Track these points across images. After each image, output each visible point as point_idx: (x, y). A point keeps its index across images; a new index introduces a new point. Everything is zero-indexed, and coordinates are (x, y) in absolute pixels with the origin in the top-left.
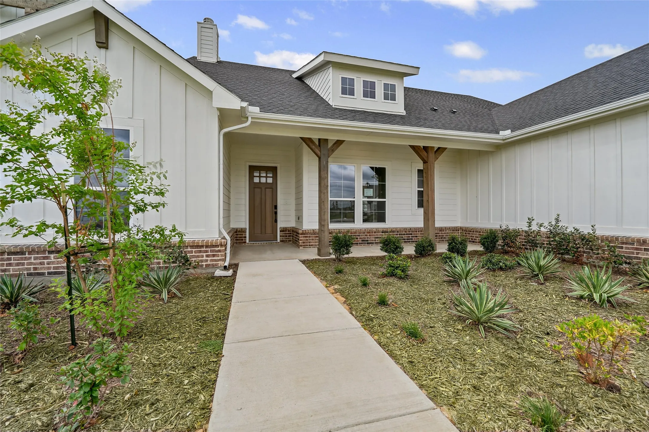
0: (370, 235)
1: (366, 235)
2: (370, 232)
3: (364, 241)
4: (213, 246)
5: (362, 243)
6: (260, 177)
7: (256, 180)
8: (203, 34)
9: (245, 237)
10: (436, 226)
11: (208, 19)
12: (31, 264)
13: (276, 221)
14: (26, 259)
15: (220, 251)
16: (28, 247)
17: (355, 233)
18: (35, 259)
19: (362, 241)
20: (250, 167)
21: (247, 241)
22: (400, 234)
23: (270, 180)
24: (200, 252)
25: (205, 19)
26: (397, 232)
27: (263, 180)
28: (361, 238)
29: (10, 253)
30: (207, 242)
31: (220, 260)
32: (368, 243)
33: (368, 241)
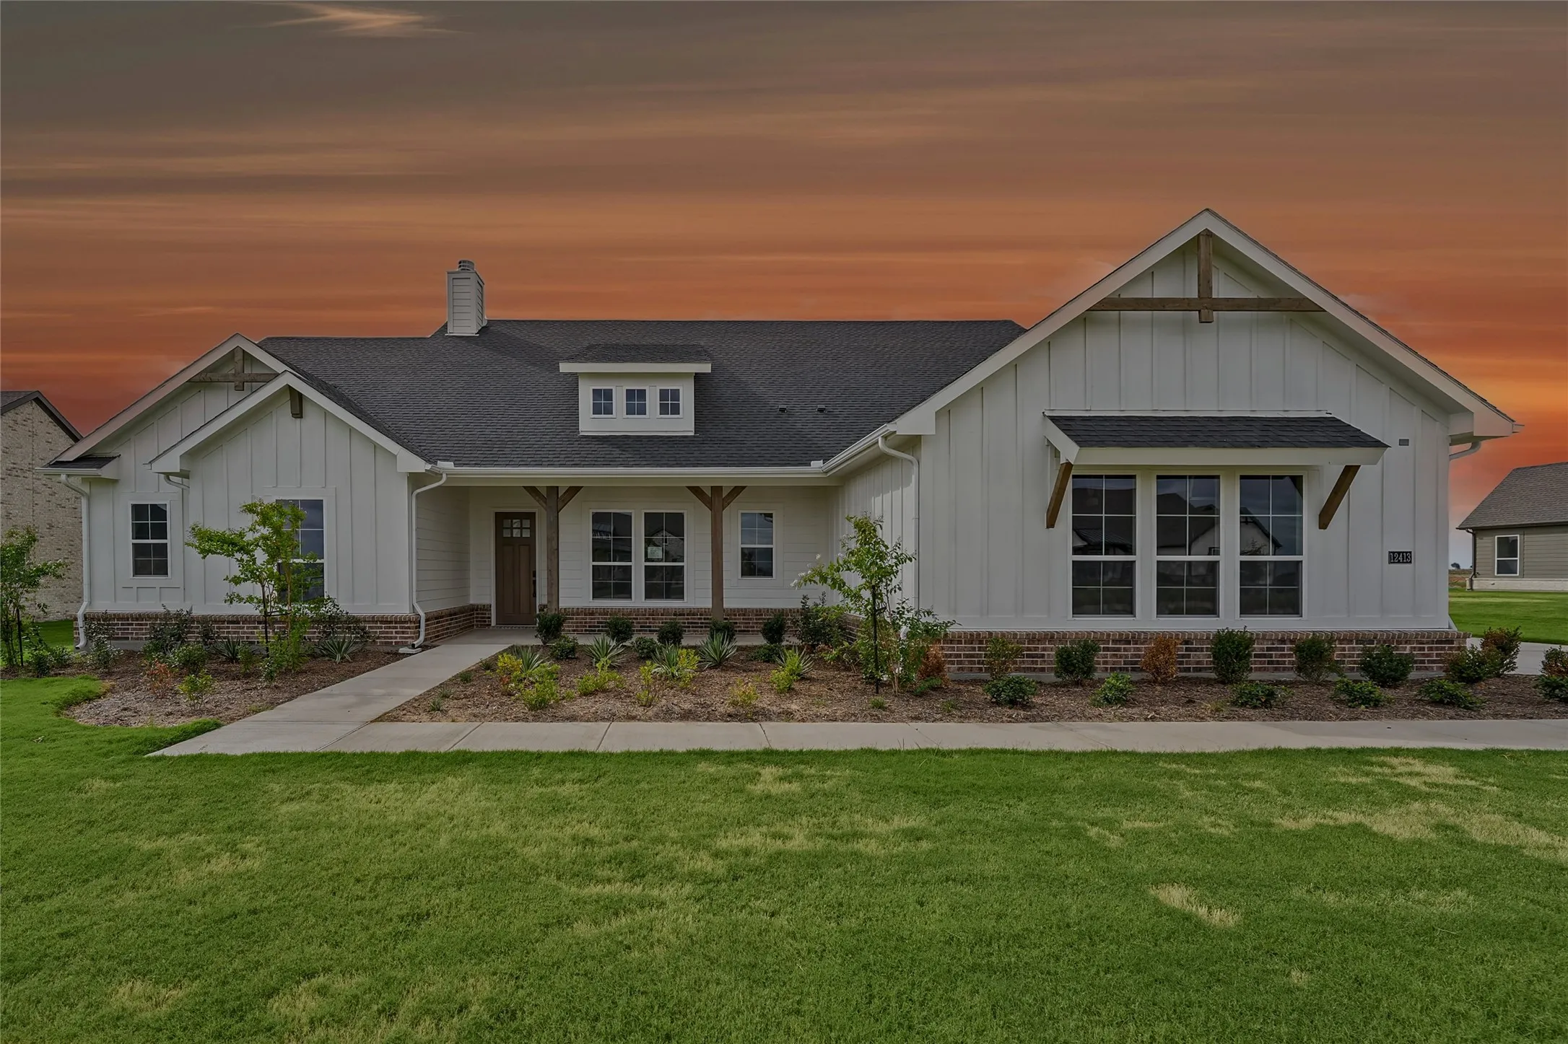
0: (653, 619)
1: (647, 619)
2: (653, 612)
3: (644, 627)
4: (401, 622)
5: (640, 631)
6: (521, 528)
7: (506, 534)
8: (456, 289)
9: (490, 618)
10: (725, 606)
11: (464, 262)
12: (244, 633)
13: (535, 596)
14: (240, 628)
15: (409, 628)
16: (242, 617)
17: (630, 614)
18: (248, 628)
19: (641, 627)
20: (497, 514)
21: (493, 623)
22: (705, 619)
23: (526, 534)
24: (390, 628)
25: (460, 263)
26: (701, 615)
27: (516, 533)
28: (639, 623)
29: (229, 622)
30: (400, 618)
31: (409, 637)
32: (650, 631)
33: (650, 627)
